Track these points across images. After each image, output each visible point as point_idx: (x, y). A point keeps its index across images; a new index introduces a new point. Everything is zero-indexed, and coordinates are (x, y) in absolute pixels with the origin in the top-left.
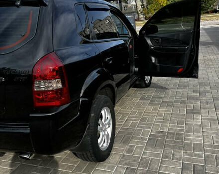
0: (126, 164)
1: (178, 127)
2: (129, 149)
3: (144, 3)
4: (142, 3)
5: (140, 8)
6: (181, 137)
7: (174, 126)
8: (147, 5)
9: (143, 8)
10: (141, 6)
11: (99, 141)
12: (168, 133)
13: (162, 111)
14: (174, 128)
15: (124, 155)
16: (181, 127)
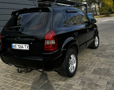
0: (81, 79)
1: (109, 67)
2: (83, 74)
3: (100, 6)
5: (97, 9)
6: (109, 71)
7: (107, 66)
8: (102, 7)
9: (99, 9)
10: (98, 7)
11: (69, 68)
12: (103, 69)
13: (102, 59)
14: (107, 67)
15: (81, 76)
16: (110, 67)
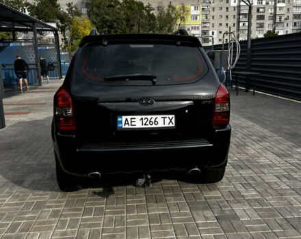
3: (67, 37)
4: (64, 36)
8: (72, 40)
9: (65, 42)
